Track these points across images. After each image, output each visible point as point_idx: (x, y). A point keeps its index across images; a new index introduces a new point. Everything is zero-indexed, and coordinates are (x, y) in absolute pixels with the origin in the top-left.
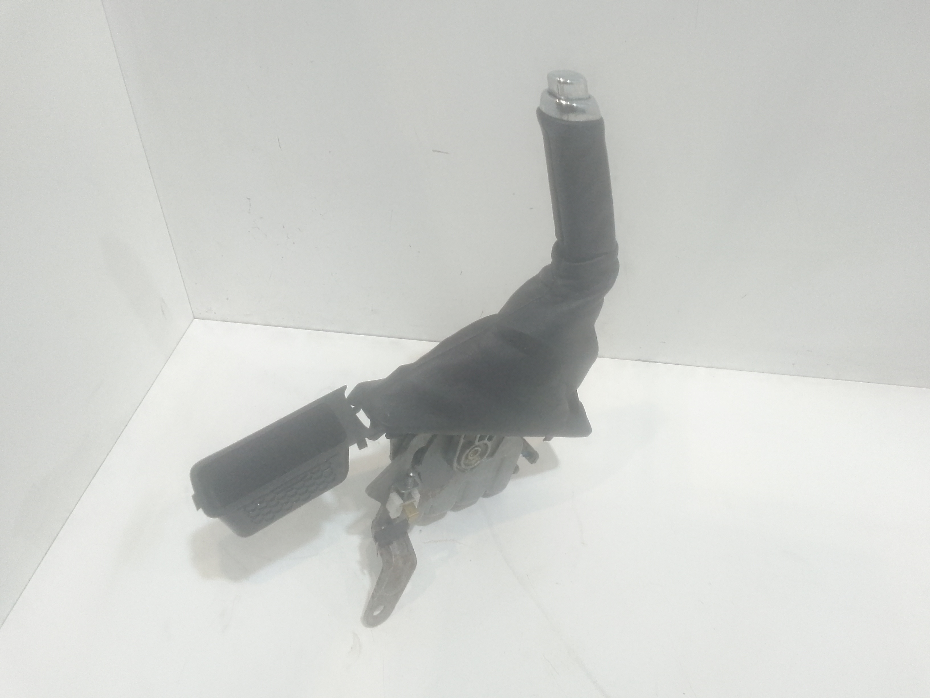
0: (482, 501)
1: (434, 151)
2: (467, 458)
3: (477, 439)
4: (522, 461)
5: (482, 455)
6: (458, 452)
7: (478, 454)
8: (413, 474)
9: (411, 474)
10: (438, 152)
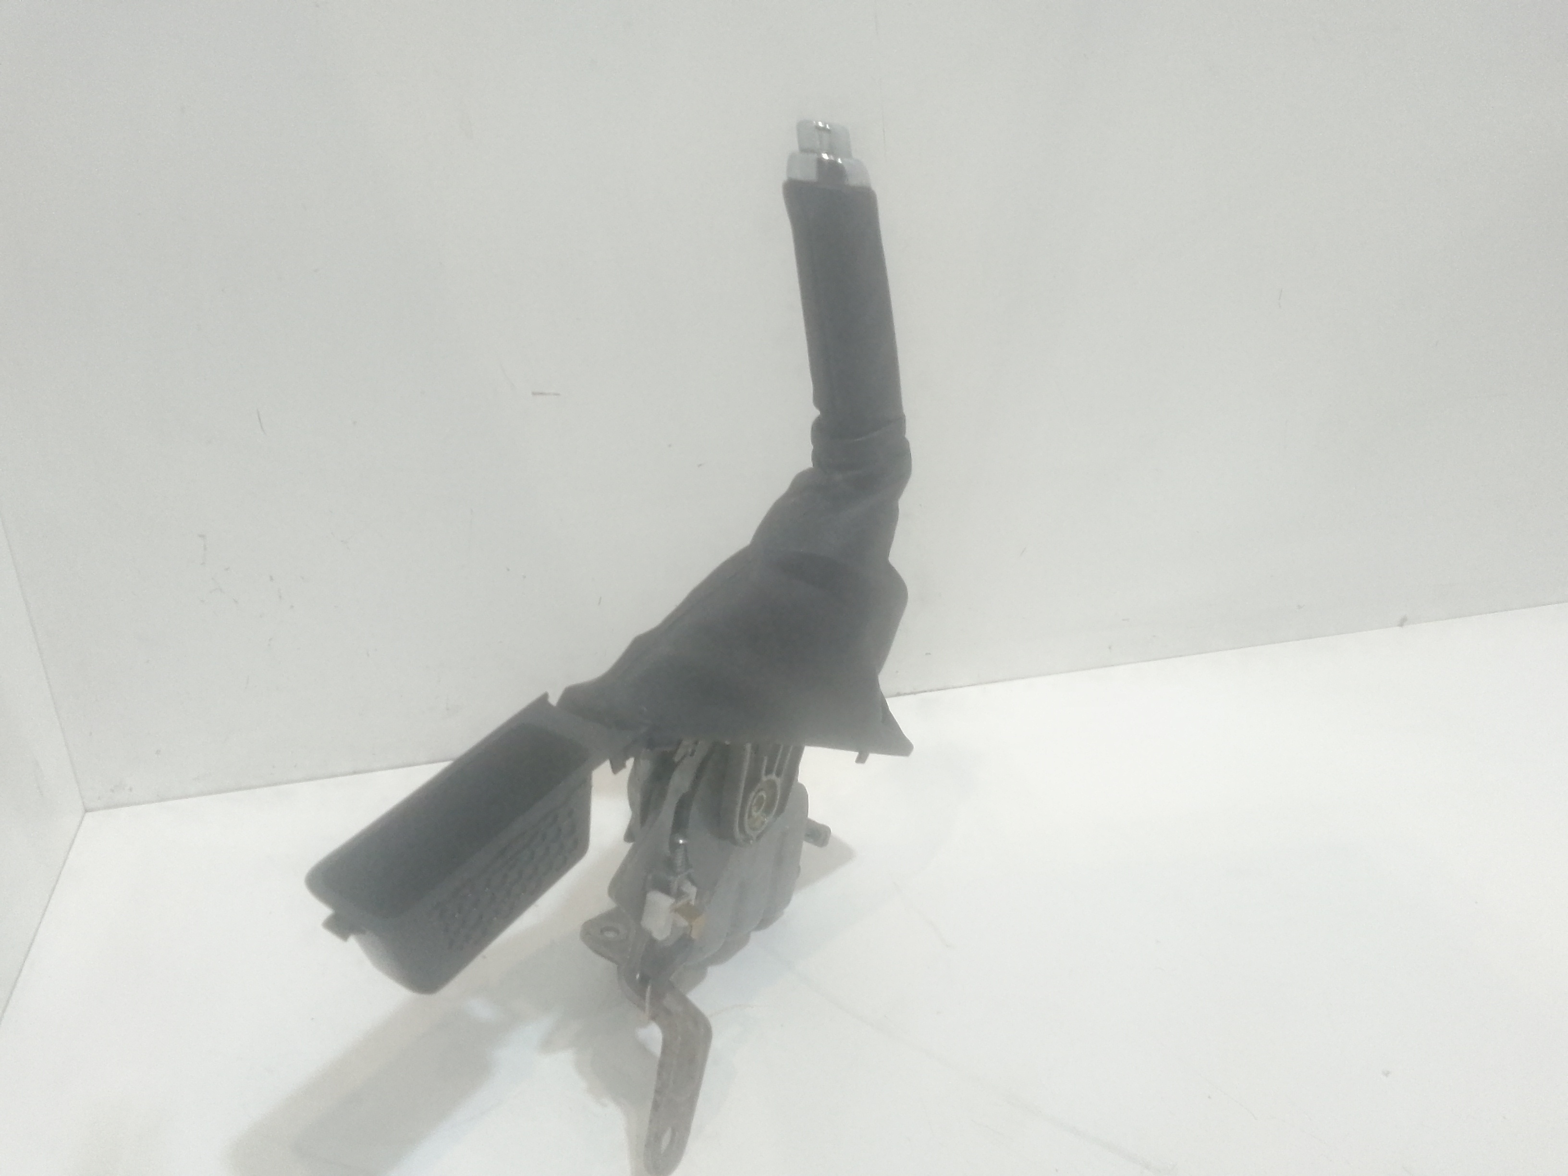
0: (757, 938)
1: (534, 394)
2: (750, 816)
3: (763, 772)
4: (807, 847)
5: (768, 810)
6: (742, 791)
7: (762, 808)
8: (681, 839)
9: (681, 841)
10: (542, 394)
